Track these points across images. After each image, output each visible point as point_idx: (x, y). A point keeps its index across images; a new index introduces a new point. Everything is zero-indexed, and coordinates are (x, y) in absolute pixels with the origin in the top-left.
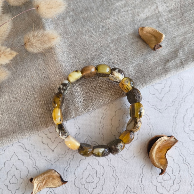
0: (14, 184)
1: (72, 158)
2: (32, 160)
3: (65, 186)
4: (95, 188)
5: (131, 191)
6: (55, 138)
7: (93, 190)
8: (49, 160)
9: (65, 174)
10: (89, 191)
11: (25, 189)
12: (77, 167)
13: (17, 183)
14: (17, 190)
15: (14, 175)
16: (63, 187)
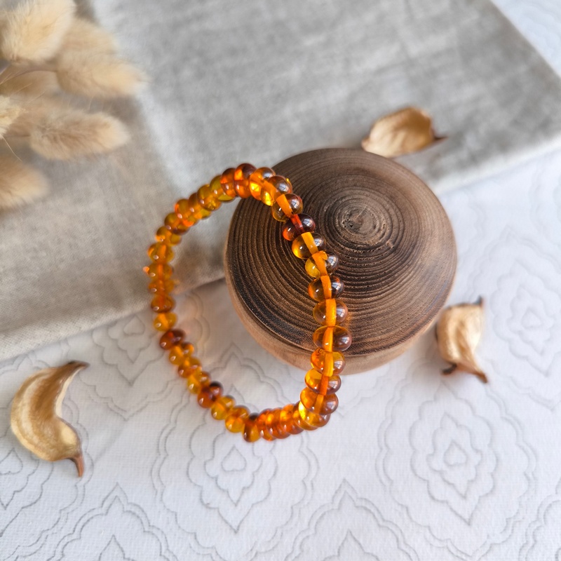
0: (8, 476)
1: (184, 403)
2: (69, 407)
3: (161, 482)
4: (248, 488)
5: (354, 497)
6: (141, 350)
7: (242, 493)
8: (119, 408)
9: (161, 448)
10: (231, 494)
11: (42, 489)
12: (198, 428)
13: (18, 472)
14: (18, 491)
15: (14, 448)
16: (153, 484)
